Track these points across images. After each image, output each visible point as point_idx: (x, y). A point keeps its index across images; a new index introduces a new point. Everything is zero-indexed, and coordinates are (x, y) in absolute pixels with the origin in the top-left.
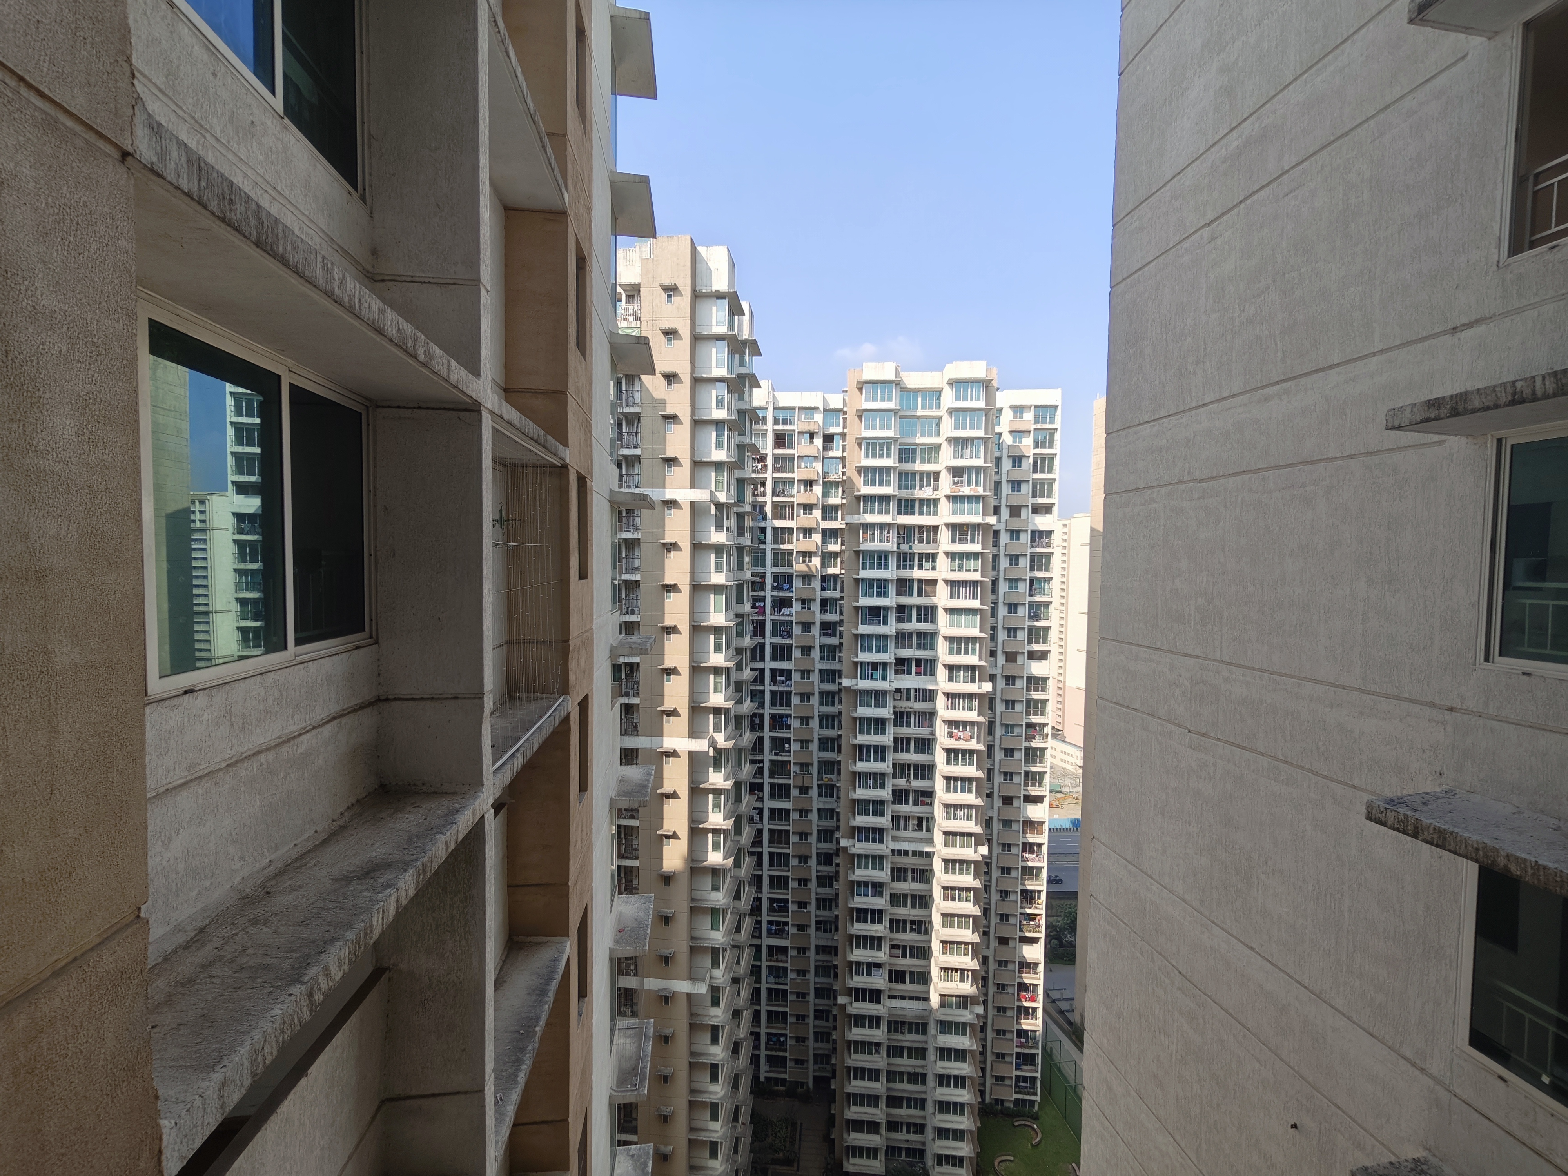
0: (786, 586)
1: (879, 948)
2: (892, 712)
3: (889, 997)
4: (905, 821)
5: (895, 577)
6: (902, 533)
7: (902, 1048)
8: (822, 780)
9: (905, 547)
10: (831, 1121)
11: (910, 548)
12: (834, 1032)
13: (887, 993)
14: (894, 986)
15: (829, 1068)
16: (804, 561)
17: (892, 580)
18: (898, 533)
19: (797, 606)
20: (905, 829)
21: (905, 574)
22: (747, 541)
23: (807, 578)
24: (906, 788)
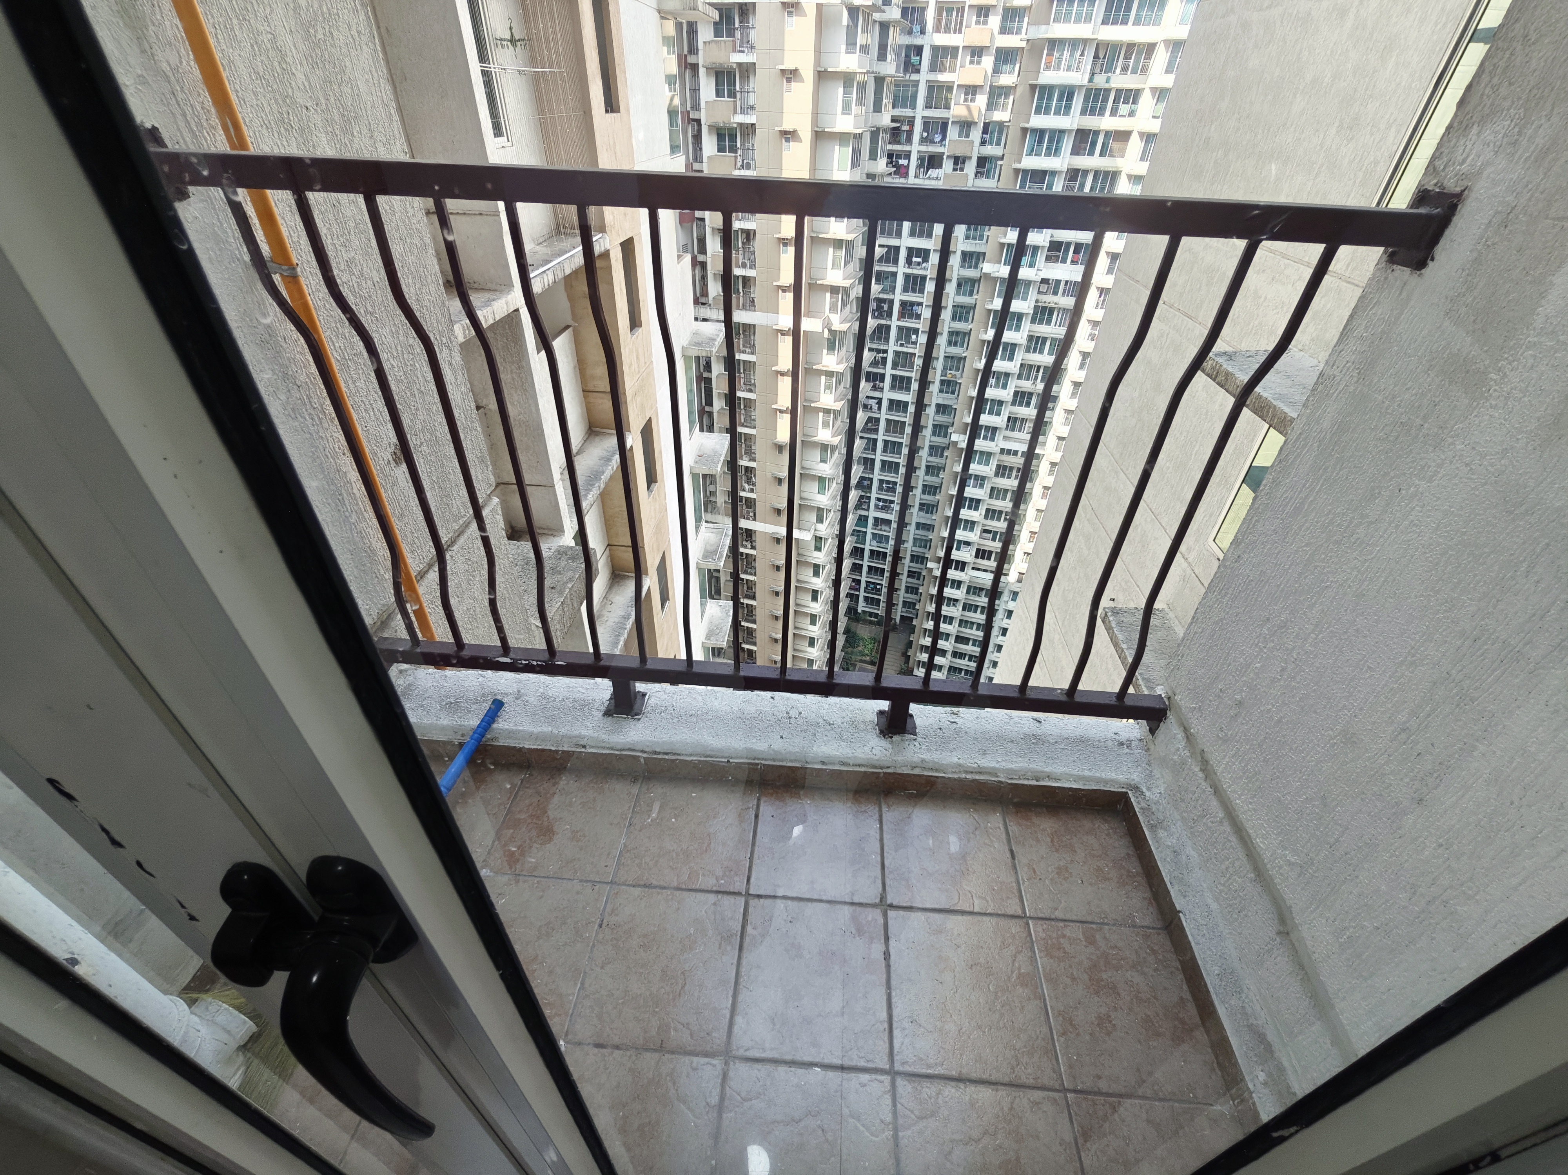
0: (938, 138)
1: (972, 530)
2: (1032, 306)
3: (973, 568)
4: (1022, 424)
5: (1075, 127)
6: (1101, 56)
7: (977, 606)
8: (945, 376)
9: (1100, 81)
10: (910, 644)
11: (1108, 81)
12: (921, 588)
13: (972, 565)
14: (979, 561)
15: (914, 611)
16: (965, 100)
17: (1070, 131)
18: (1096, 57)
19: (948, 165)
20: (1020, 431)
21: (1091, 122)
22: (890, 68)
23: (966, 126)
24: (1030, 390)
